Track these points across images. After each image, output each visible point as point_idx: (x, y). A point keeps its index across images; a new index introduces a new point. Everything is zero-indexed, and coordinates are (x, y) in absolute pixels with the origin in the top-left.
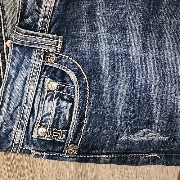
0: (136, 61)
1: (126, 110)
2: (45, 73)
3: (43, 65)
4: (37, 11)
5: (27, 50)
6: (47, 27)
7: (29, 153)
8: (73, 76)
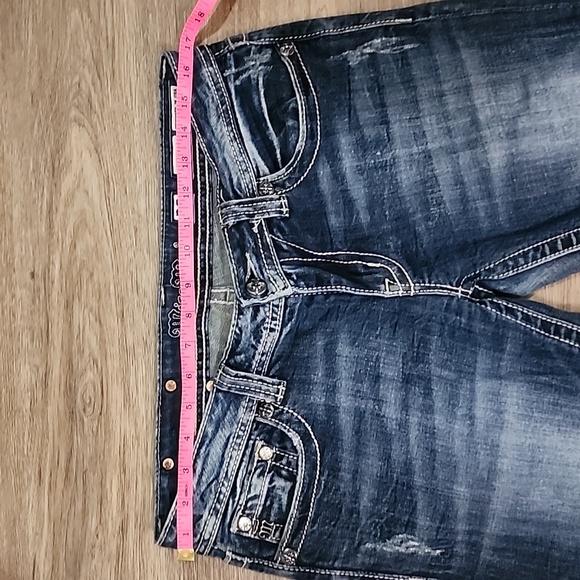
0: (392, 426)
1: (376, 501)
2: (256, 433)
3: (254, 420)
4: (253, 346)
5: (234, 399)
6: (266, 367)
7: (223, 556)
8: (297, 440)
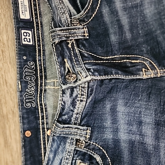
0: (150, 148)
2: (76, 156)
3: (75, 150)
4: (72, 110)
6: (79, 120)
8: (98, 159)
